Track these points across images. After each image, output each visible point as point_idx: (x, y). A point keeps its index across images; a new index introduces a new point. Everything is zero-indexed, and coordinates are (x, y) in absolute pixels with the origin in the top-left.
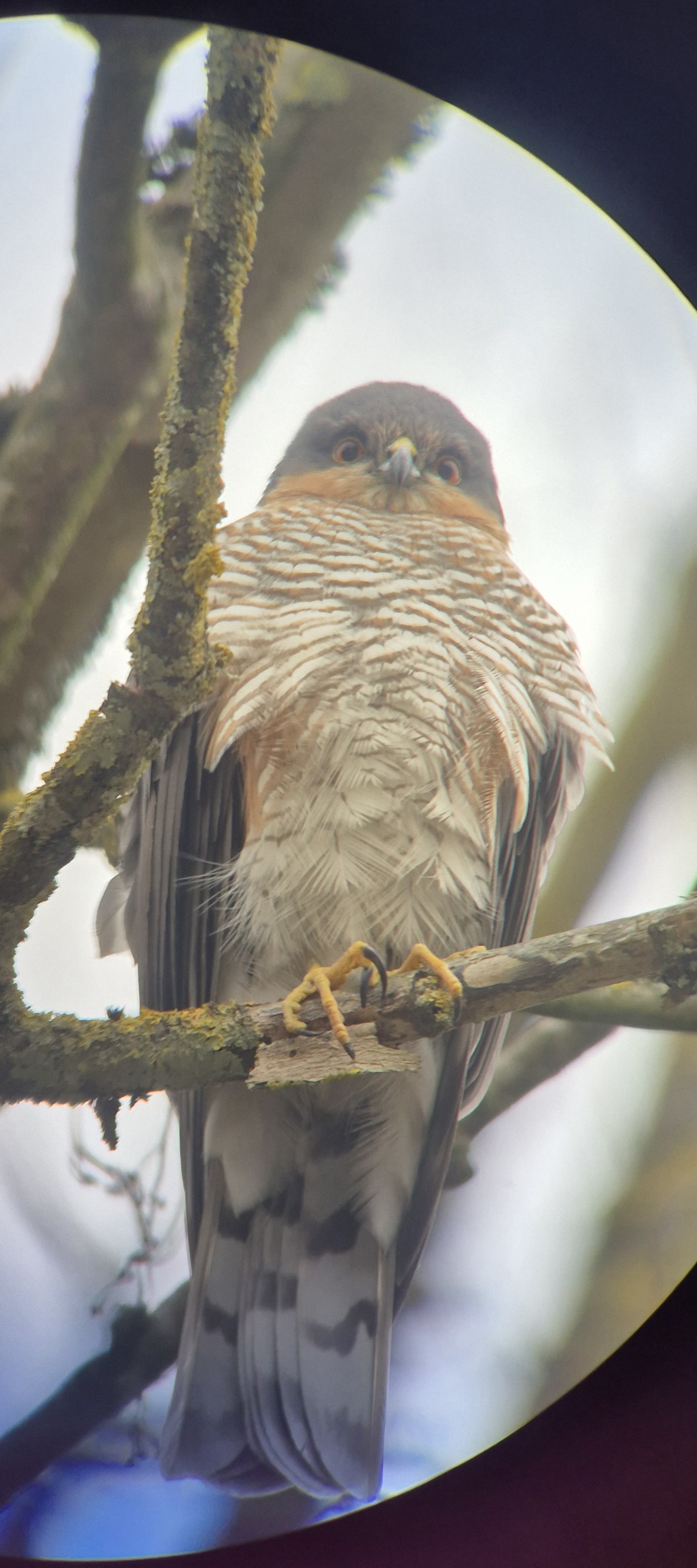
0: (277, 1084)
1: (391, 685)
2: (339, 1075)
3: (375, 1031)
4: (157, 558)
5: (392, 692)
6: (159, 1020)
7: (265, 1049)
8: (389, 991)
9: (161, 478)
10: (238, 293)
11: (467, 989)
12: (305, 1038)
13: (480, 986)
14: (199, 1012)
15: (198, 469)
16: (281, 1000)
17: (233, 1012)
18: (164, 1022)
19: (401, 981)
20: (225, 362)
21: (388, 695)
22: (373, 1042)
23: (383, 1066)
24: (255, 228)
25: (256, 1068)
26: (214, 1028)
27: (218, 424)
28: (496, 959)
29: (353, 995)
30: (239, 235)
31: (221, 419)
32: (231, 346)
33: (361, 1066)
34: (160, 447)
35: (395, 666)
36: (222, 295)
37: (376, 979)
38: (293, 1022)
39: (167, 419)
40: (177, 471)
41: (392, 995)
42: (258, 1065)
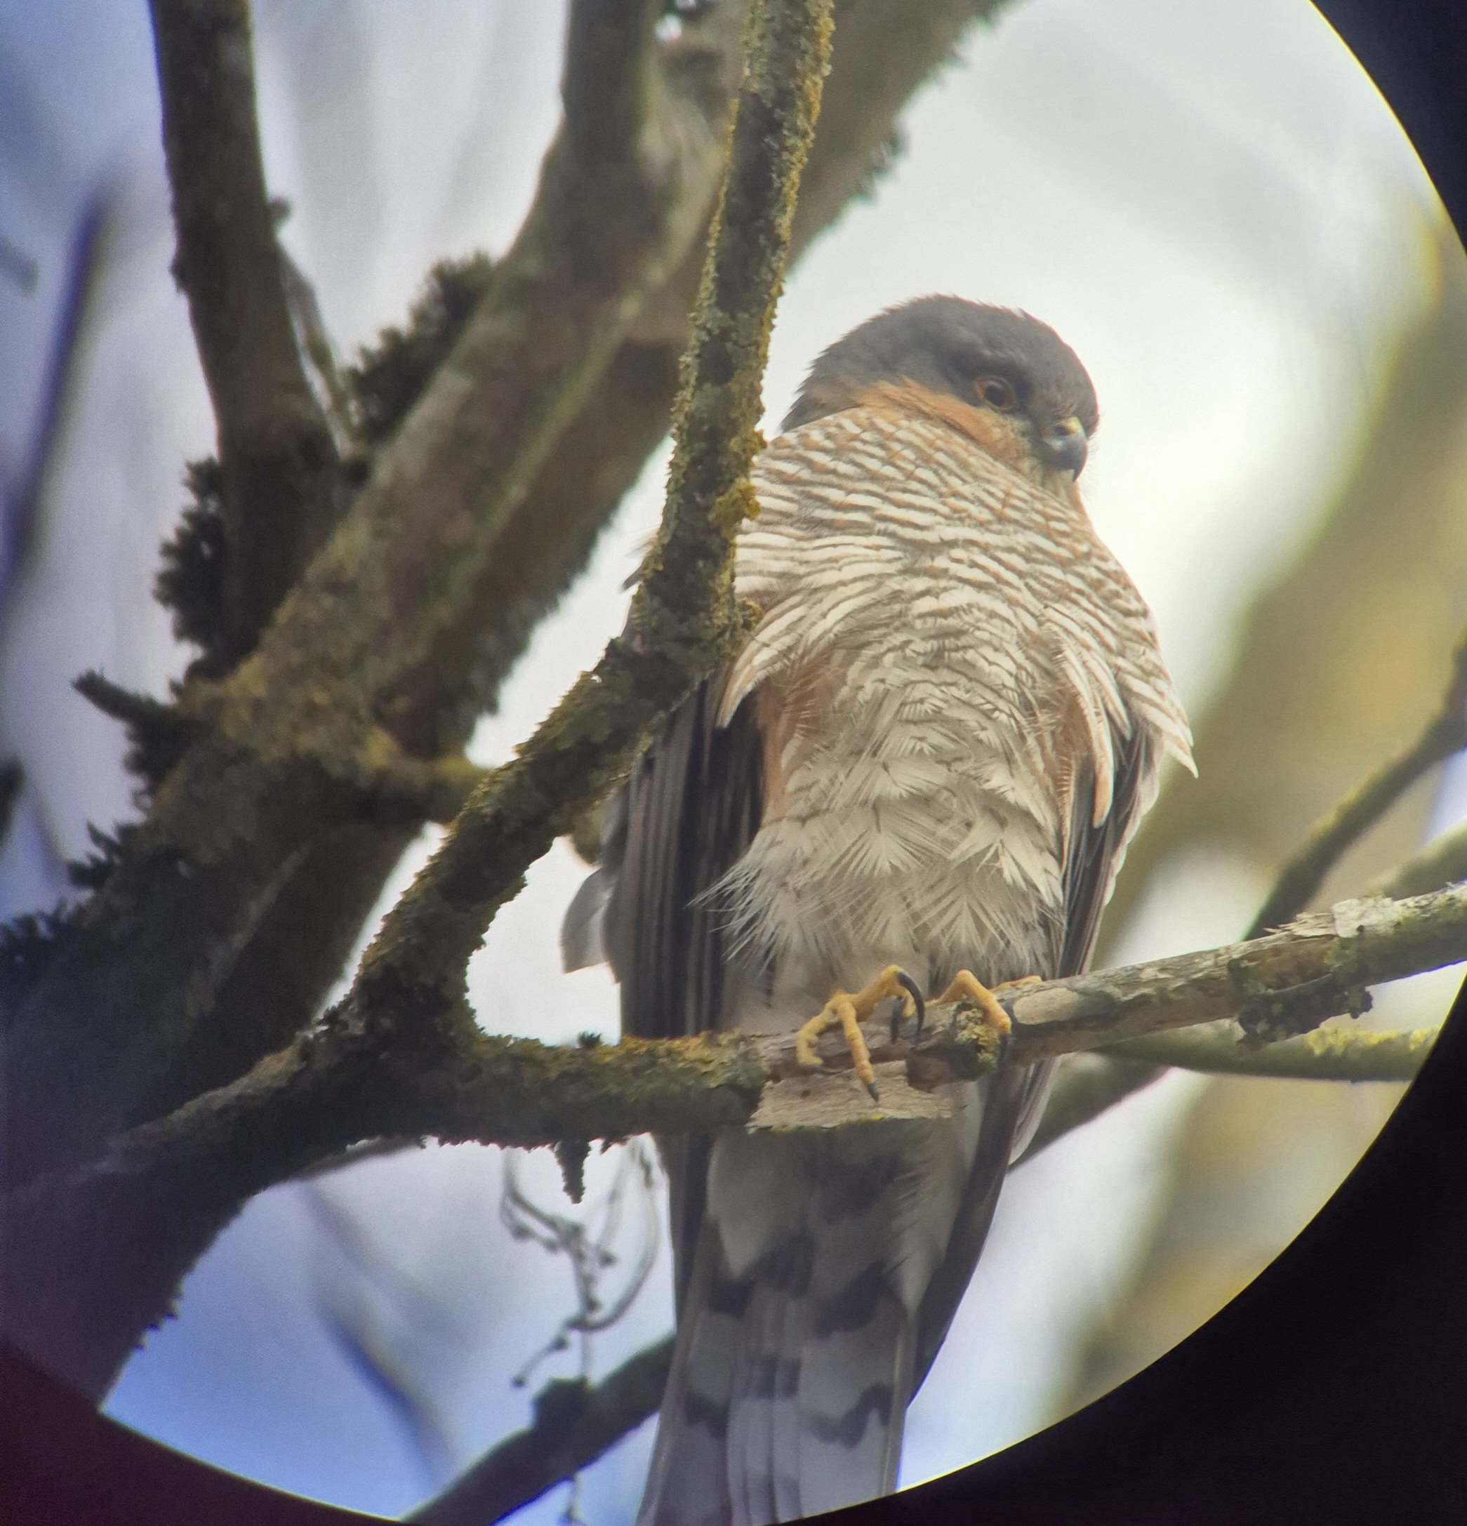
0: (784, 1130)
1: (949, 643)
2: (859, 1121)
3: (906, 1070)
4: (676, 490)
5: (950, 650)
6: (644, 1049)
7: (772, 1088)
8: (926, 1024)
9: (687, 394)
10: (795, 175)
11: (1016, 1025)
12: (821, 1076)
13: (1031, 1022)
14: (694, 1042)
15: (734, 386)
16: (794, 1031)
17: (736, 1043)
18: (651, 1053)
19: (940, 1014)
20: (773, 259)
21: (946, 654)
22: (902, 1083)
23: (913, 1112)
24: (820, 97)
25: (759, 1111)
26: (711, 1062)
27: (761, 333)
28: (1052, 992)
29: (883, 1028)
30: (799, 103)
31: (765, 328)
32: (783, 239)
33: (886, 1111)
34: (688, 356)
35: (952, 622)
36: (774, 176)
37: (911, 1009)
38: (807, 1057)
39: (698, 323)
40: (707, 386)
41: (930, 1029)
42: (762, 1107)
